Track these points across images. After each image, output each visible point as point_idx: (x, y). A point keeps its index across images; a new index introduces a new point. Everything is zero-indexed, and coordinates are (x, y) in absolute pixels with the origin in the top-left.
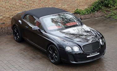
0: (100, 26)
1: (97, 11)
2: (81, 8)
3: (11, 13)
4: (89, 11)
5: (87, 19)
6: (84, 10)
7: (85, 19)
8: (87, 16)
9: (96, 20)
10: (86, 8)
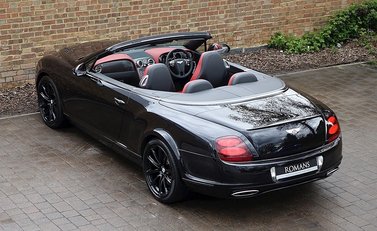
0: (352, 94)
1: (345, 42)
2: (290, 31)
3: (59, 37)
4: (318, 42)
5: (311, 66)
6: (300, 37)
7: (304, 69)
8: (310, 58)
9: (340, 71)
10: (307, 29)
